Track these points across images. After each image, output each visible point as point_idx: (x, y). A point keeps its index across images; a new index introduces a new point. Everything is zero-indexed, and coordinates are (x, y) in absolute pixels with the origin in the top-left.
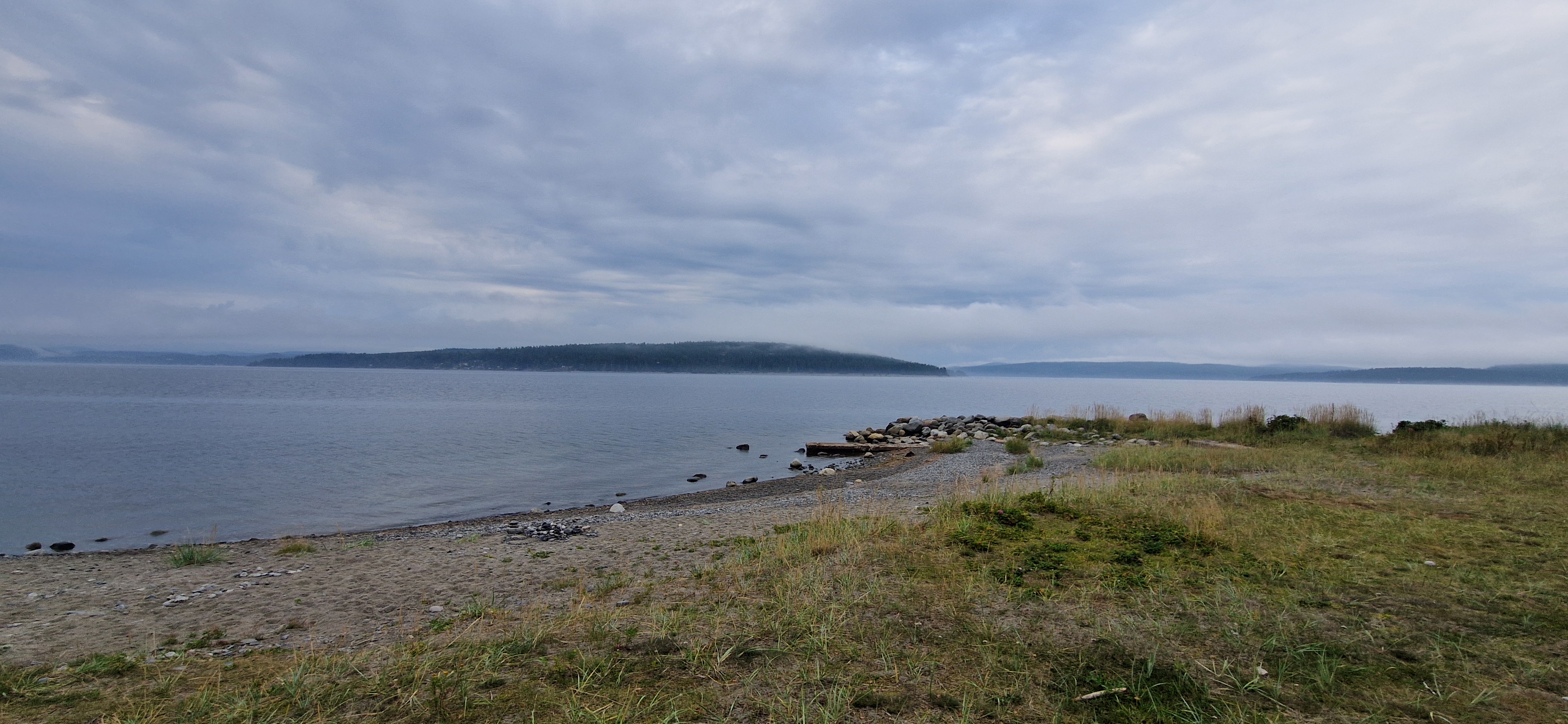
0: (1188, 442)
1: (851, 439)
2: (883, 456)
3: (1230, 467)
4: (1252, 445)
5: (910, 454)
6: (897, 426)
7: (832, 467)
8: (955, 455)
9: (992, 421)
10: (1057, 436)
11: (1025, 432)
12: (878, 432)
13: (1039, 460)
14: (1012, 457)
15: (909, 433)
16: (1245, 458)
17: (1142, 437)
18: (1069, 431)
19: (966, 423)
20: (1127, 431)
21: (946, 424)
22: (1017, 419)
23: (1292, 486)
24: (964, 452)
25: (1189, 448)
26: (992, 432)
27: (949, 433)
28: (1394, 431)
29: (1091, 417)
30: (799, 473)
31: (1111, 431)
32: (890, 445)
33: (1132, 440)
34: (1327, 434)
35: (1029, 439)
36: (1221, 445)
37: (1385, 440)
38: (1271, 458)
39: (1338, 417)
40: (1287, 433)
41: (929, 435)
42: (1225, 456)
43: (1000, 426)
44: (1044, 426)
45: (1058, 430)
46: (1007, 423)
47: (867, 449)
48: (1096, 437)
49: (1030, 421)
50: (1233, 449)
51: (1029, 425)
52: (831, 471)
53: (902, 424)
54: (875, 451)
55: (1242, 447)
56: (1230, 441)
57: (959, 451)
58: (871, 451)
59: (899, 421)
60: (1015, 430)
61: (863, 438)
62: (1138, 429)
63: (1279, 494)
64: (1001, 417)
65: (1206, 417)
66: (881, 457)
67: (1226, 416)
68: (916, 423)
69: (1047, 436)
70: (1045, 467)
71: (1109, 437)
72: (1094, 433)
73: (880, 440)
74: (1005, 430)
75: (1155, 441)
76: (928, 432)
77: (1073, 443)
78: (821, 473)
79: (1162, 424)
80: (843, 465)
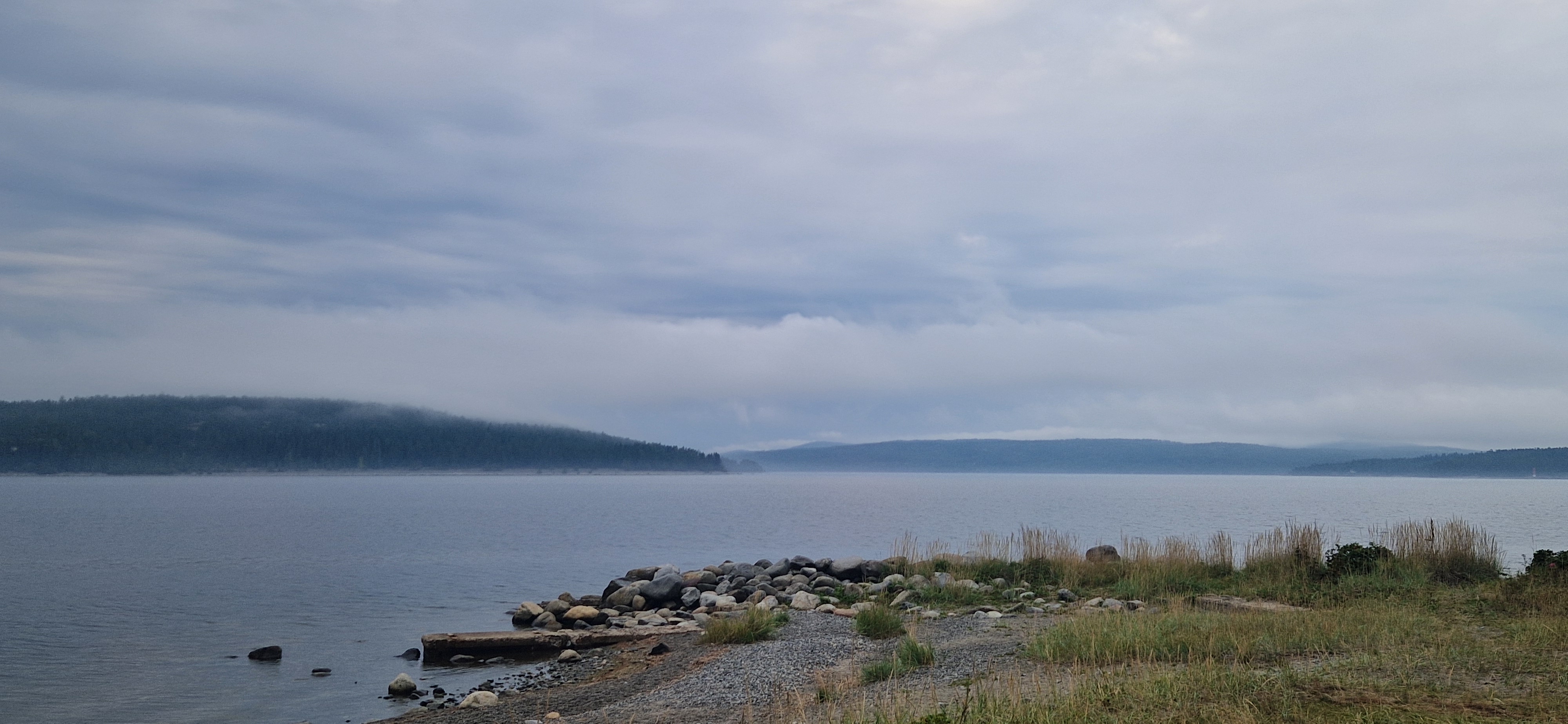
0: (1193, 601)
1: (523, 620)
2: (601, 656)
3: (1269, 647)
4: (1305, 602)
5: (660, 650)
6: (627, 587)
7: (488, 686)
8: (754, 646)
9: (826, 568)
10: (957, 598)
11: (892, 590)
12: (586, 602)
13: (926, 649)
14: (871, 645)
15: (653, 602)
16: (1293, 630)
17: (1112, 594)
18: (976, 586)
19: (773, 576)
20: (1083, 584)
21: (731, 580)
22: (875, 563)
23: (1372, 679)
24: (774, 639)
25: (1196, 614)
26: (828, 593)
27: (740, 599)
28: (1528, 568)
29: (1016, 555)
30: (413, 706)
31: (1055, 583)
32: (614, 632)
33: (1095, 601)
34: (1426, 580)
35: (902, 606)
36: (1252, 605)
37: (1515, 585)
38: (1337, 629)
39: (1441, 545)
40: (1360, 579)
41: (696, 604)
42: (1259, 626)
43: (842, 580)
44: (929, 578)
45: (954, 583)
46: (857, 574)
47: (565, 643)
48: (1028, 598)
49: (902, 567)
50: (1272, 612)
51: (899, 577)
52: (488, 698)
53: (638, 584)
54: (583, 645)
55: (1287, 608)
56: (1267, 596)
57: (763, 637)
58: (572, 647)
59: (633, 576)
60: (873, 587)
61: (552, 617)
62: (1103, 577)
63: (1353, 695)
64: (844, 560)
65: (1223, 551)
66: (598, 660)
67: (1256, 549)
68: (670, 579)
69: (936, 598)
70: (937, 664)
71: (1052, 595)
72: (1024, 590)
73: (591, 621)
74: (852, 588)
75: (1136, 602)
76: (694, 598)
77: (986, 611)
78: (464, 703)
79: (1146, 566)
80: (511, 680)
